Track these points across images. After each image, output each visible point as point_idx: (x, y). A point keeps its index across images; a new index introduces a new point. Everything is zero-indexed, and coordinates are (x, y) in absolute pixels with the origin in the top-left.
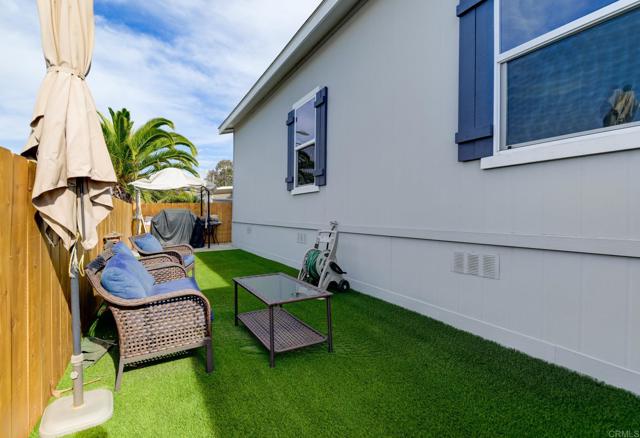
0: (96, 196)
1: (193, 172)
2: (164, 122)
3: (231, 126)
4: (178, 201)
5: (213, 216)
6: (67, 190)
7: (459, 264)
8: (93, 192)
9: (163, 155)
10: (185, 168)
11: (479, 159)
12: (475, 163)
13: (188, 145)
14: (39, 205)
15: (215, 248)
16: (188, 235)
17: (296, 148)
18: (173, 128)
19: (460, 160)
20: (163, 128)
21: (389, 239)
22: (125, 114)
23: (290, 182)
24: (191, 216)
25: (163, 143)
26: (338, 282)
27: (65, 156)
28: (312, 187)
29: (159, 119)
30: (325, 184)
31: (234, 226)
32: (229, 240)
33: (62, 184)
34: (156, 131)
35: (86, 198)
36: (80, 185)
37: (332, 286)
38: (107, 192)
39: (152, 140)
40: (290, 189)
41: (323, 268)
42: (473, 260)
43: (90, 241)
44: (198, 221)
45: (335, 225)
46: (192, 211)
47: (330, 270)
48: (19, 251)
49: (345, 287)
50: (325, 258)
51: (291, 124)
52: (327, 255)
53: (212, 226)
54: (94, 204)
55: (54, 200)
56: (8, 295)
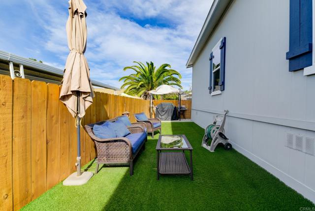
0: (86, 97)
1: (180, 86)
2: (167, 65)
3: (191, 63)
4: (169, 99)
5: (183, 106)
6: (73, 96)
7: (290, 142)
8: (84, 96)
9: (167, 79)
10: (176, 84)
11: (303, 69)
12: (300, 72)
13: (178, 74)
14: (64, 101)
15: (183, 121)
16: (171, 114)
17: (213, 72)
18: (170, 67)
19: (290, 71)
20: (166, 68)
21: (252, 122)
22: (152, 64)
23: (210, 89)
24: (173, 106)
25: (167, 74)
26: (224, 144)
27: (70, 83)
28: (219, 92)
30: (224, 90)
31: (192, 111)
32: (190, 118)
33: (70, 93)
34: (163, 70)
35: (81, 98)
36: (78, 93)
37: (220, 146)
38: (89, 96)
39: (162, 73)
40: (210, 93)
41: (214, 135)
42: (299, 140)
43: (82, 114)
44: (175, 108)
45: (227, 112)
46: (174, 104)
47: (218, 136)
48: (53, 117)
49: (229, 147)
50: (216, 130)
51: (211, 59)
52: (218, 128)
53: (182, 110)
54: (85, 100)
55: (68, 99)
56: (45, 131)
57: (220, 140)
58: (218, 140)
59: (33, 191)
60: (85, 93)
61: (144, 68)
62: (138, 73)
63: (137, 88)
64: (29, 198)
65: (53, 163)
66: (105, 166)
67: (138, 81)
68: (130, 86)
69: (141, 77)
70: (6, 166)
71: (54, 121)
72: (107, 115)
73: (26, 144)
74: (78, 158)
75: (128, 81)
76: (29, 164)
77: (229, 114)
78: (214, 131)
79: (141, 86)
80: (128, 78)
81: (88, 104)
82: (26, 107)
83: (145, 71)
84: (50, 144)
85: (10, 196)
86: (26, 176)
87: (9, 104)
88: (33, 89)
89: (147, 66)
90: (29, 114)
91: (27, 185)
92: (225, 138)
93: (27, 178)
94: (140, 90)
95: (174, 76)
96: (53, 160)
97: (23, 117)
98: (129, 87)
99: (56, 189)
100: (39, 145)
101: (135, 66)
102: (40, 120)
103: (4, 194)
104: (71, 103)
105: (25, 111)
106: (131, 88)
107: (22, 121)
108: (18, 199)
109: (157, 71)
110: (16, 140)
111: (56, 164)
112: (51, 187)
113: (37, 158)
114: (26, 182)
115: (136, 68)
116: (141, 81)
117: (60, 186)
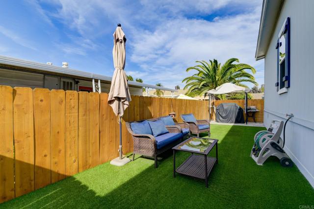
0: (124, 102)
2: (234, 60)
5: (253, 107)
6: (116, 100)
8: (122, 101)
9: (235, 76)
10: (248, 81)
13: (250, 69)
14: (110, 104)
16: (234, 116)
17: (280, 63)
18: (238, 62)
22: (216, 62)
23: (278, 85)
24: (237, 107)
25: (235, 70)
29: (231, 59)
30: (289, 87)
31: (265, 114)
32: (262, 122)
33: (113, 99)
34: (230, 65)
36: (119, 99)
37: (272, 159)
38: (126, 100)
39: (228, 70)
40: (278, 91)
41: (264, 144)
43: (122, 114)
44: (240, 109)
45: (291, 116)
46: (239, 104)
47: (270, 147)
48: (103, 115)
49: (287, 163)
50: (268, 138)
51: (277, 48)
52: (271, 137)
53: (251, 112)
54: (124, 104)
55: (113, 103)
56: (98, 125)
57: (273, 153)
58: (269, 151)
59: (90, 162)
60: (123, 98)
61: (207, 66)
62: (200, 72)
63: (199, 88)
64: (88, 166)
65: (104, 146)
66: (142, 157)
67: (201, 81)
68: (192, 87)
69: (204, 76)
70: (75, 143)
71: (104, 118)
72: (151, 115)
73: (86, 132)
74: (120, 146)
75: (191, 82)
76: (88, 145)
77: (293, 119)
78: (264, 139)
79: (203, 85)
80: (190, 79)
81: (126, 107)
82: (86, 109)
83: (208, 70)
84: (101, 134)
85: (77, 161)
86: (86, 152)
87: (76, 107)
88: (90, 97)
89: (210, 64)
90: (88, 113)
91: (86, 158)
92: (282, 151)
93: (86, 153)
94: (203, 89)
95: (245, 71)
96: (104, 145)
97: (84, 115)
98: (190, 88)
99: (105, 165)
100: (95, 133)
101: (198, 66)
102: (95, 117)
103: (74, 159)
104: (114, 106)
105: (86, 112)
106: (193, 88)
107: (84, 117)
108: (81, 165)
109: (222, 68)
110: (80, 128)
111: (106, 148)
112: (103, 163)
113: (93, 142)
114: (86, 155)
115: (199, 68)
116: (203, 81)
117: (108, 163)
